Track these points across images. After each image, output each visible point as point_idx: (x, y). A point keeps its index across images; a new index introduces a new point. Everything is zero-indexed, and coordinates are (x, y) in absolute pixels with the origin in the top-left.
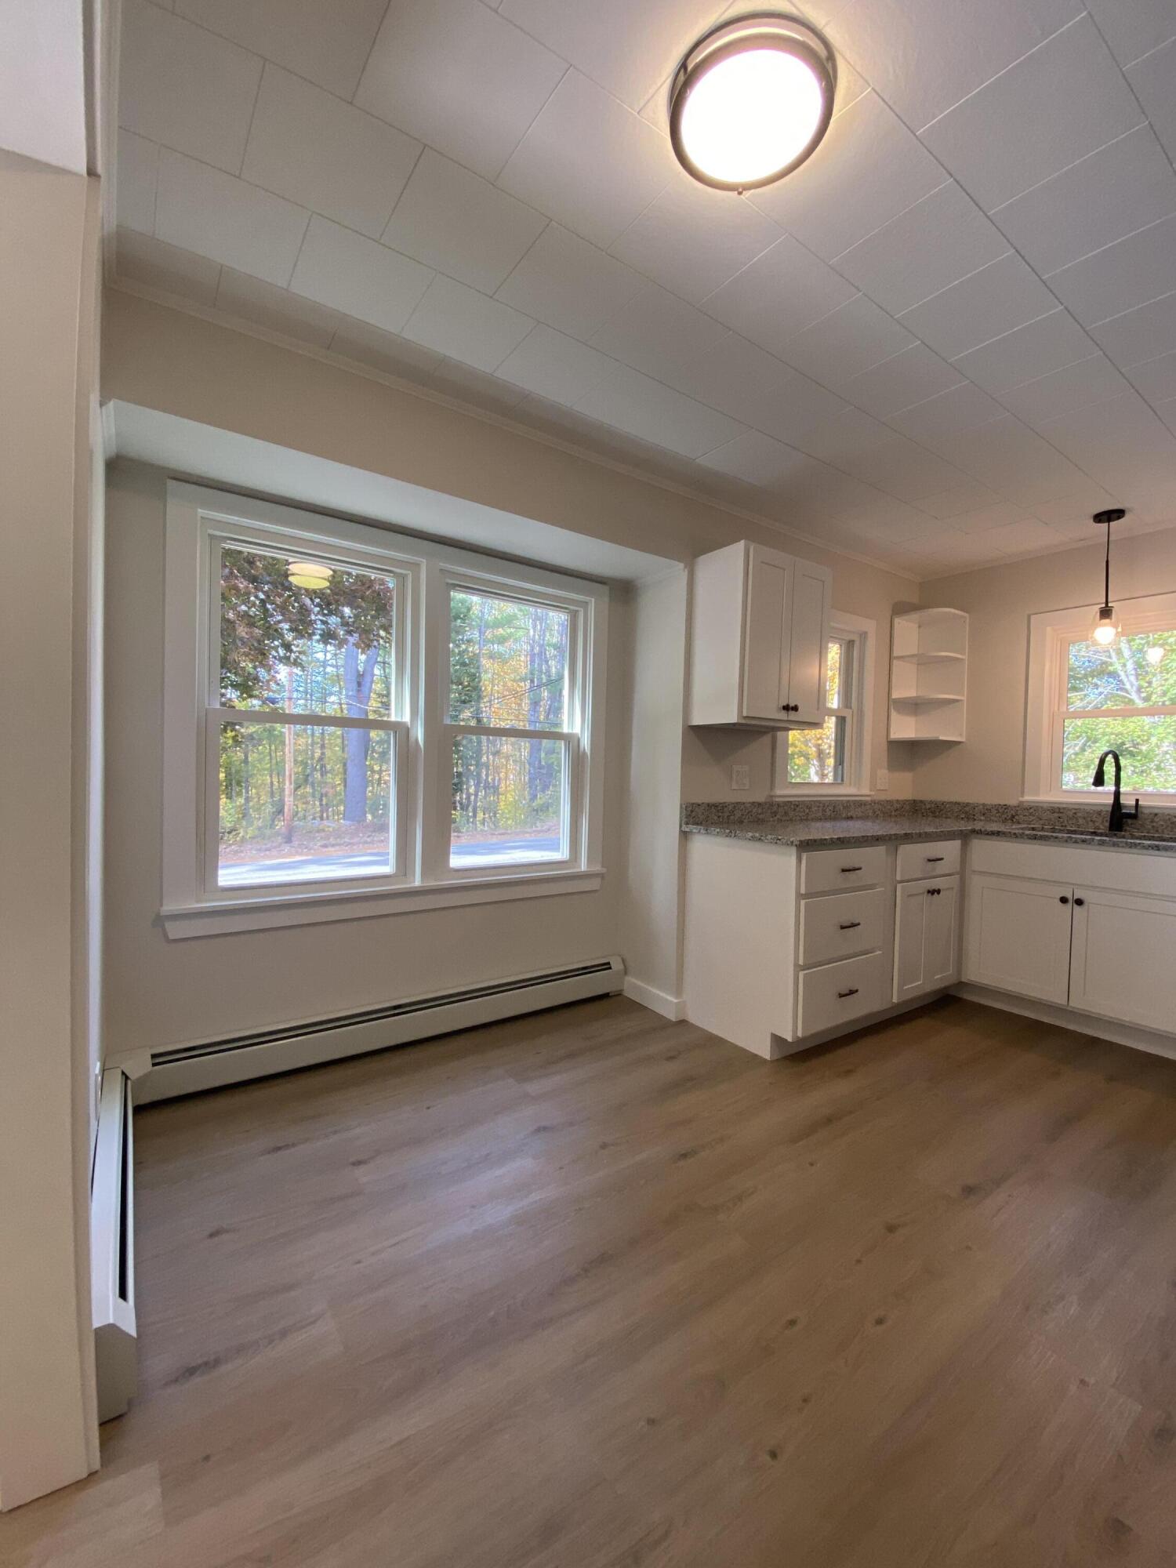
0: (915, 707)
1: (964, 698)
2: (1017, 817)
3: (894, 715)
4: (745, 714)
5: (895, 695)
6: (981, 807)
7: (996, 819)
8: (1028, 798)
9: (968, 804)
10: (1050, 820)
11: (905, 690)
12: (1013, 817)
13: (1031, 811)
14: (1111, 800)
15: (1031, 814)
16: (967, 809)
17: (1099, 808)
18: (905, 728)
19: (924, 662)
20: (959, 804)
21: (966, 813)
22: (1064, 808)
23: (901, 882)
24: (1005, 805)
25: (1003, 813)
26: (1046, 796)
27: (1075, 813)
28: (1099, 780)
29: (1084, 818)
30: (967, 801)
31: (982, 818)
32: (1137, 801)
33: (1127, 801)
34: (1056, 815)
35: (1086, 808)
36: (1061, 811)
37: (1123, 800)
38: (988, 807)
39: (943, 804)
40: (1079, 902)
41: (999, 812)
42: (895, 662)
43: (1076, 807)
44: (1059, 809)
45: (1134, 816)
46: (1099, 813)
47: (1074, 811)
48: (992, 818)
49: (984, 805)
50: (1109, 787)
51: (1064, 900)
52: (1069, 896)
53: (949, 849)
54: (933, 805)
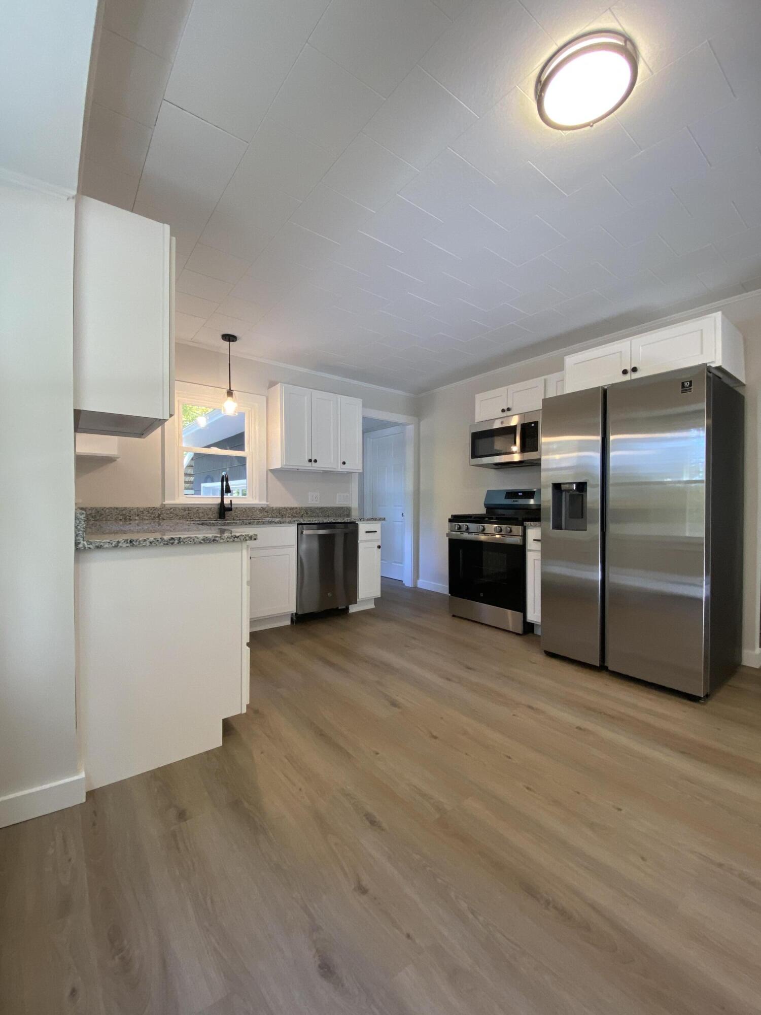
2: (161, 516)
6: (136, 510)
7: (147, 518)
9: (125, 508)
10: (183, 516)
12: (159, 515)
13: (172, 510)
15: (171, 513)
16: (124, 512)
17: (210, 506)
20: (117, 509)
21: (123, 515)
22: (191, 508)
24: (154, 508)
25: (152, 513)
27: (198, 510)
29: (203, 513)
30: (124, 506)
31: (137, 518)
32: (231, 501)
34: (187, 512)
35: (203, 506)
36: (190, 509)
38: (142, 510)
39: (103, 510)
41: (149, 513)
43: (198, 506)
44: (188, 508)
45: (231, 509)
46: (213, 509)
47: (197, 509)
48: (145, 517)
49: (138, 508)
54: (93, 512)
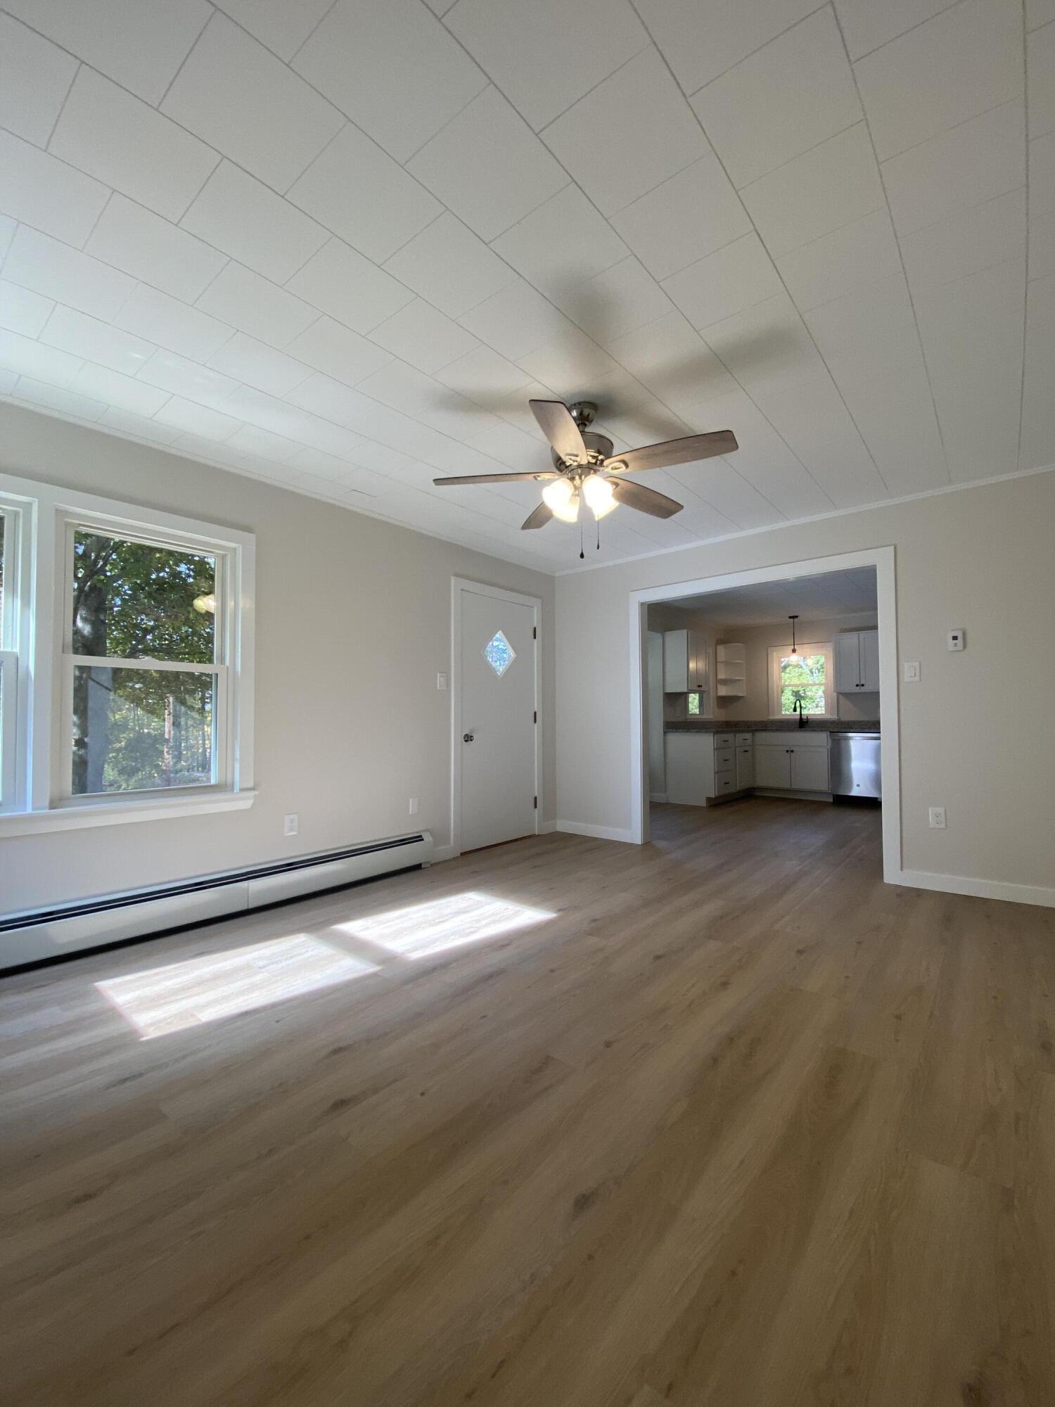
0: (725, 682)
1: (744, 678)
3: (719, 686)
4: (689, 688)
5: (719, 677)
8: (771, 718)
10: (780, 725)
11: (721, 676)
12: (767, 724)
13: (773, 722)
14: (799, 717)
17: (796, 720)
18: (723, 691)
19: (727, 663)
22: (784, 720)
23: (739, 747)
26: (777, 717)
27: (788, 722)
28: (795, 710)
29: (791, 724)
32: (808, 716)
33: (804, 717)
34: (782, 723)
35: (791, 720)
37: (803, 717)
40: (792, 751)
42: (718, 664)
43: (788, 720)
44: (782, 721)
45: (807, 722)
46: (796, 722)
50: (798, 712)
51: (787, 751)
52: (788, 749)
53: (748, 736)
